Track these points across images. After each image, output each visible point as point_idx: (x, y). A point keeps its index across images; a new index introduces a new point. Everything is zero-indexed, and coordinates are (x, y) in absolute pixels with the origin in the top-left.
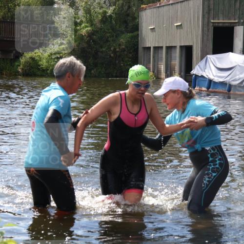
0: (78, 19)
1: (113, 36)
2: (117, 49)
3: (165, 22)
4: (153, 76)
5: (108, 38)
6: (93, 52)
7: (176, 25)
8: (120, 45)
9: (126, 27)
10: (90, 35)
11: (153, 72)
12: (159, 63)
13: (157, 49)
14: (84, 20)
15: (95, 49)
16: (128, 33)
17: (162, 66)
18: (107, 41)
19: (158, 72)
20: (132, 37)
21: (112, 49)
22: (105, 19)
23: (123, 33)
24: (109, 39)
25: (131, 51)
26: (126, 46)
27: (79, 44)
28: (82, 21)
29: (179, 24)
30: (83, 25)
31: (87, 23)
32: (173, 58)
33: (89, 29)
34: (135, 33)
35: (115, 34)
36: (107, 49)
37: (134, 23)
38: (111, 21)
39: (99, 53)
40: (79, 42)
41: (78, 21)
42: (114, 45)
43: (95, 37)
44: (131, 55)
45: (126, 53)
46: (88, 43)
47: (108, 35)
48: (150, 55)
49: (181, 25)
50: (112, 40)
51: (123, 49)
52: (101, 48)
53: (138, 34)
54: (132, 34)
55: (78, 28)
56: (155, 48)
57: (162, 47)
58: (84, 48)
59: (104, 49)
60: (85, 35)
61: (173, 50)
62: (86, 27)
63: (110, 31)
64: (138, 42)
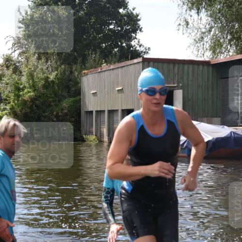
0: (21, 85)
1: (55, 101)
2: (60, 114)
3: (106, 86)
4: (96, 139)
5: (51, 102)
6: (36, 116)
7: (117, 89)
8: (62, 109)
9: (68, 92)
10: (33, 100)
11: (96, 135)
12: (102, 127)
13: (100, 113)
14: (27, 85)
15: (37, 114)
16: (70, 97)
17: (105, 129)
18: (50, 106)
19: (100, 135)
20: (74, 102)
21: (55, 113)
22: (48, 84)
23: (66, 98)
24: (52, 104)
25: (74, 115)
26: (69, 111)
27: (22, 109)
28: (25, 87)
29: (120, 88)
30: (26, 91)
31: (30, 88)
32: (115, 121)
33: (32, 94)
34: (78, 98)
35: (57, 99)
36: (49, 114)
37: (76, 88)
38: (53, 86)
39: (42, 118)
40: (21, 107)
41: (21, 86)
42: (57, 109)
43: (37, 102)
44: (73, 119)
45: (68, 117)
46: (31, 108)
47: (51, 100)
48: (93, 118)
49: (122, 89)
50: (55, 105)
51: (66, 113)
52: (44, 113)
53: (80, 99)
54: (75, 99)
55: (21, 93)
56: (97, 112)
57: (104, 111)
58: (27, 113)
59: (47, 114)
60: (28, 101)
61: (115, 114)
62: (29, 92)
63: (53, 96)
64: (80, 106)
